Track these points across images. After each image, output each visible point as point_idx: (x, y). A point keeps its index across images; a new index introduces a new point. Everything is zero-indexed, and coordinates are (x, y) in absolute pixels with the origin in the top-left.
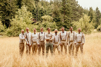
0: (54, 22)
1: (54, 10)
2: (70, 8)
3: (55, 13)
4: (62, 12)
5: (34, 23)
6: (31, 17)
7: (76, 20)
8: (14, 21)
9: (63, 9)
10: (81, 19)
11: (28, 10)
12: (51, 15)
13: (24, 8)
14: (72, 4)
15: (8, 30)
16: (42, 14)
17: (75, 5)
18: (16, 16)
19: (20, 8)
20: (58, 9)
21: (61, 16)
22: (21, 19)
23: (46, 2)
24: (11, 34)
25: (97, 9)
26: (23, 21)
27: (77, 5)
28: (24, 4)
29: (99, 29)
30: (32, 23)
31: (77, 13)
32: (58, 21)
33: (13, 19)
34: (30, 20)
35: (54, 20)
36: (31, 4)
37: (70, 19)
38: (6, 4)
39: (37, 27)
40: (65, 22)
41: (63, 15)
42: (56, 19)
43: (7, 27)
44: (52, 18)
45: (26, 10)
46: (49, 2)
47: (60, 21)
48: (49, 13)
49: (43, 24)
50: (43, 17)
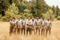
0: (31, 14)
1: (31, 6)
2: (41, 5)
3: (32, 8)
4: (36, 8)
5: (19, 14)
6: (18, 10)
7: (44, 13)
8: (7, 12)
9: (37, 6)
10: (48, 12)
11: (16, 6)
12: (29, 9)
13: (14, 4)
14: (42, 3)
15: (3, 17)
16: (24, 9)
17: (44, 4)
18: (8, 9)
19: (11, 4)
20: (34, 6)
21: (36, 10)
22: (12, 11)
23: (27, 2)
24: (5, 20)
25: (57, 6)
26: (13, 12)
27: (45, 4)
28: (13, 2)
29: (58, 19)
30: (18, 14)
31: (45, 8)
32: (33, 13)
33: (6, 11)
34: (17, 12)
35: (31, 12)
36: (17, 2)
37: (41, 12)
38: (3, 2)
39: (21, 16)
40: (38, 14)
41: (37, 9)
42: (32, 11)
43: (3, 16)
44: (30, 11)
45: (14, 5)
46: (29, 1)
47: (35, 13)
48: (28, 8)
49: (25, 14)
50: (25, 10)
